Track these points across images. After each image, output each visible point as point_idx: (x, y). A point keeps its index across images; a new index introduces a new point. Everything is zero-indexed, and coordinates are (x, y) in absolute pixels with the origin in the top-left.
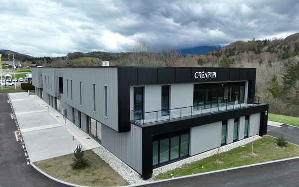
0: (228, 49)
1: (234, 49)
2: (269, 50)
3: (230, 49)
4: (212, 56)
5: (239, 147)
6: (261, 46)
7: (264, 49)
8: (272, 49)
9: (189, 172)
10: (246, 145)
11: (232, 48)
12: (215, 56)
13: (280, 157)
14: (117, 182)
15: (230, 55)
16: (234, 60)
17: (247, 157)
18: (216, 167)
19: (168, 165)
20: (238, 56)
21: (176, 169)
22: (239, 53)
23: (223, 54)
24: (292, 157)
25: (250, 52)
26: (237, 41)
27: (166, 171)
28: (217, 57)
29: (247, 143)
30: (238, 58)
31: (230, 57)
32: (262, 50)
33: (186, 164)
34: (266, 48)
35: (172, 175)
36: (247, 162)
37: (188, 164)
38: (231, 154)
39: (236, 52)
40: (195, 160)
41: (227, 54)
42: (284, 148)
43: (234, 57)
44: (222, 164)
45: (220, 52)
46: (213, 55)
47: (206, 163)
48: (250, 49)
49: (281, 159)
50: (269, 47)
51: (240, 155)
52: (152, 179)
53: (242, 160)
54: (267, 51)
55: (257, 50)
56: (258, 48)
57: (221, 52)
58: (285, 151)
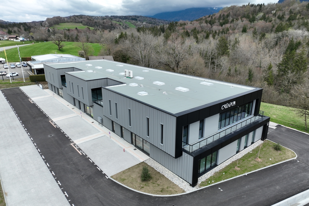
0: (222, 15)
1: (228, 16)
2: (264, 18)
3: (224, 15)
4: (206, 24)
5: (249, 153)
6: (255, 12)
7: (258, 16)
8: (267, 16)
9: (220, 179)
10: (253, 150)
11: (226, 14)
12: (208, 24)
13: (277, 160)
14: (177, 190)
15: (224, 23)
16: (228, 30)
17: (255, 162)
18: (236, 173)
19: (205, 174)
20: (232, 25)
21: (211, 177)
22: (233, 21)
23: (217, 21)
24: (284, 160)
25: (244, 19)
26: (232, 6)
27: (205, 179)
28: (211, 25)
29: (253, 148)
30: (232, 27)
31: (224, 26)
32: (257, 17)
33: (216, 172)
34: (261, 14)
35: (209, 182)
36: (255, 167)
37: (217, 172)
38: (244, 160)
39: (230, 19)
40: (221, 168)
41: (221, 21)
42: (279, 152)
43: (228, 25)
44: (239, 170)
45: (213, 17)
46: (206, 22)
47: (229, 170)
48: (244, 16)
49: (277, 162)
50: (264, 15)
51: (250, 161)
52: (197, 186)
53: (252, 166)
54: (261, 19)
55: (251, 16)
56: (253, 14)
57: (215, 18)
58: (280, 154)
